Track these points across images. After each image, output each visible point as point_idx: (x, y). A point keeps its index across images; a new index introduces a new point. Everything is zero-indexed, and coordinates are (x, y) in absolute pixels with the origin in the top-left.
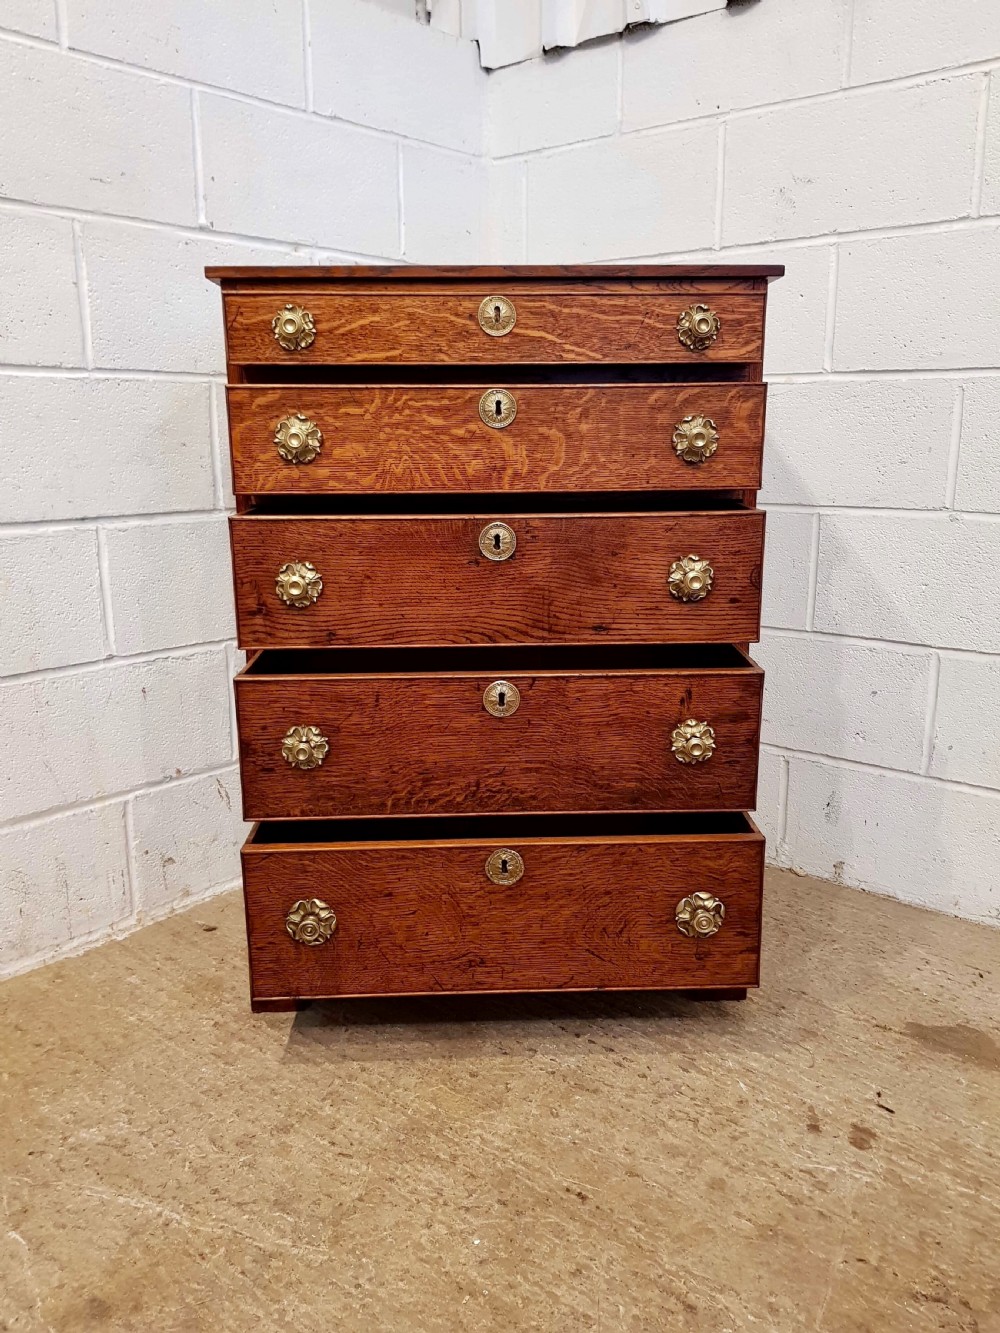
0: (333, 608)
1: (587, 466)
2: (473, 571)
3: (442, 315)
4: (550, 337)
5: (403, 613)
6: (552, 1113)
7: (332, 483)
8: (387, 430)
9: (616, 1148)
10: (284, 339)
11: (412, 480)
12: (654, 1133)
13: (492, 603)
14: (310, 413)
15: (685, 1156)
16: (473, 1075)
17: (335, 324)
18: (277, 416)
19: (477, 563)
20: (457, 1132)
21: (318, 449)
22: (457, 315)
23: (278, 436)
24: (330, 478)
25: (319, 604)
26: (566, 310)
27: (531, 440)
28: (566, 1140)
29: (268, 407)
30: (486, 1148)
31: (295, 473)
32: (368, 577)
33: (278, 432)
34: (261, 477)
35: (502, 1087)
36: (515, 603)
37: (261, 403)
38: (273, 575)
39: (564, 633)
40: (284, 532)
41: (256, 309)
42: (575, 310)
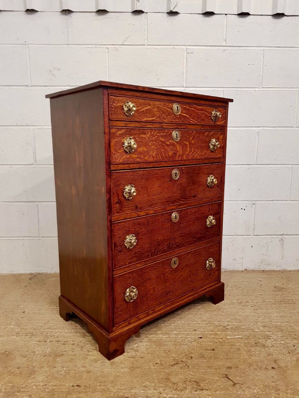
0: (137, 199)
1: (193, 152)
2: (170, 183)
3: (165, 108)
4: (188, 116)
5: (154, 198)
6: (53, 367)
8: (151, 142)
9: (79, 367)
11: (157, 158)
12: (87, 358)
13: (174, 192)
14: (133, 137)
15: (99, 360)
16: (18, 368)
17: (140, 108)
18: (124, 138)
19: (171, 181)
20: (25, 388)
22: (168, 108)
24: (137, 158)
25: (134, 198)
26: (191, 109)
27: (183, 145)
28: (63, 372)
30: (39, 388)
31: (128, 156)
32: (146, 188)
35: (31, 367)
37: (120, 133)
38: (122, 190)
39: (187, 199)
40: (126, 175)
41: (118, 101)
42: (193, 109)
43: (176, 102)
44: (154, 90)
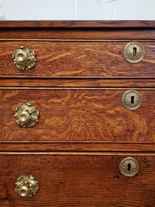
0: (44, 197)
2: (116, 181)
3: (104, 52)
5: (79, 200)
7: (44, 137)
8: (74, 110)
10: (18, 64)
11: (85, 136)
13: (125, 197)
14: (34, 102)
18: (16, 103)
19: (118, 177)
21: (37, 120)
22: (112, 52)
23: (16, 114)
24: (43, 134)
25: (37, 195)
27: (149, 117)
29: (12, 99)
31: (24, 132)
32: (62, 183)
33: (16, 112)
34: (7, 134)
36: (136, 197)
37: (8, 97)
38: (14, 181)
40: (20, 160)
43: (131, 40)
44: (74, 24)
